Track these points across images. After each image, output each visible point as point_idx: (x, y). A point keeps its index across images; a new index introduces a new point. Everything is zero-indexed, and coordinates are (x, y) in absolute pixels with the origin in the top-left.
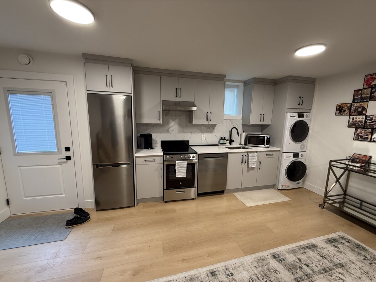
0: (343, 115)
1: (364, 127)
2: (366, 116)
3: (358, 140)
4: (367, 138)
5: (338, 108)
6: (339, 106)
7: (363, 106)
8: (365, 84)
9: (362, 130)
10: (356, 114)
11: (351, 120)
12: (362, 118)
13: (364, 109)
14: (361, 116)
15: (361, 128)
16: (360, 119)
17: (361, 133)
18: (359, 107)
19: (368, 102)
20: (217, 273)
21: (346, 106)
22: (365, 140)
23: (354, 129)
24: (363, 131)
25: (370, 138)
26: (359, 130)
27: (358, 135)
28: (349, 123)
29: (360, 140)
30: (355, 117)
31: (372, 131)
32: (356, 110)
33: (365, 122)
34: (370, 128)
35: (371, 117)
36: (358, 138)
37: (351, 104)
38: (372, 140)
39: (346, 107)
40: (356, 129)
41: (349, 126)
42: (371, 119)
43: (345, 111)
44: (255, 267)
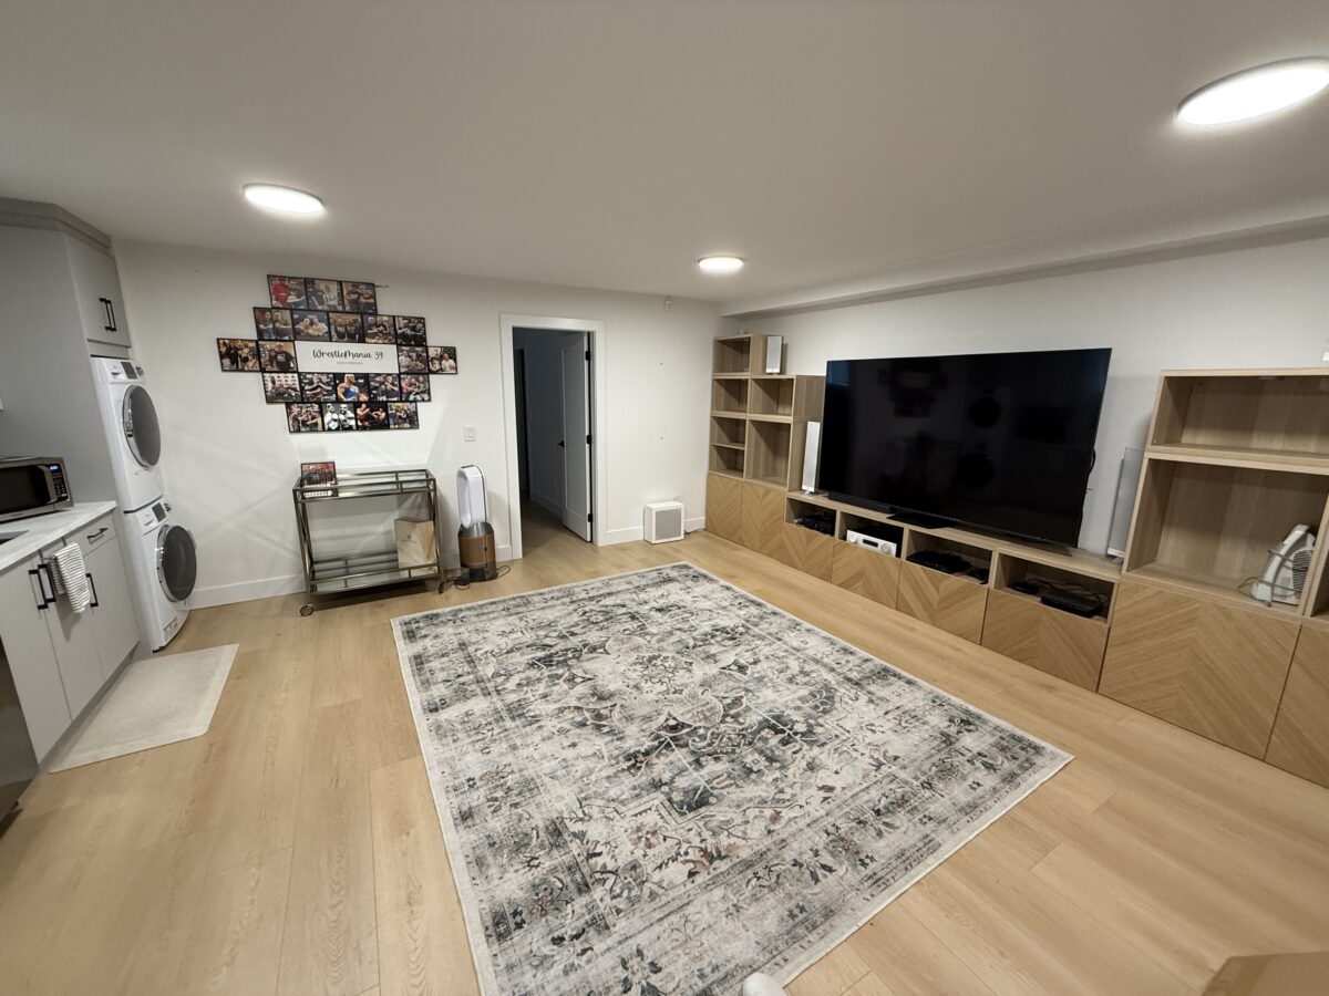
0: (243, 370)
1: (303, 400)
2: (299, 374)
3: (299, 431)
4: (316, 424)
5: (223, 349)
6: (225, 344)
7: (284, 349)
8: (274, 297)
9: (301, 408)
10: (275, 369)
11: (270, 385)
12: (290, 380)
13: (289, 358)
14: (290, 375)
15: (298, 403)
16: (290, 383)
17: (300, 414)
18: (277, 353)
19: (293, 341)
20: (465, 808)
21: (246, 346)
22: (313, 428)
23: (283, 406)
24: (304, 410)
25: (320, 423)
26: (295, 409)
27: (295, 419)
28: (266, 392)
29: (303, 429)
30: (275, 375)
31: (320, 408)
32: (272, 359)
33: (302, 389)
34: (316, 403)
35: (309, 376)
36: (298, 426)
37: (257, 342)
38: (326, 427)
39: (246, 351)
40: (288, 406)
41: (270, 400)
42: (311, 383)
43: (245, 360)
44: (454, 741)
